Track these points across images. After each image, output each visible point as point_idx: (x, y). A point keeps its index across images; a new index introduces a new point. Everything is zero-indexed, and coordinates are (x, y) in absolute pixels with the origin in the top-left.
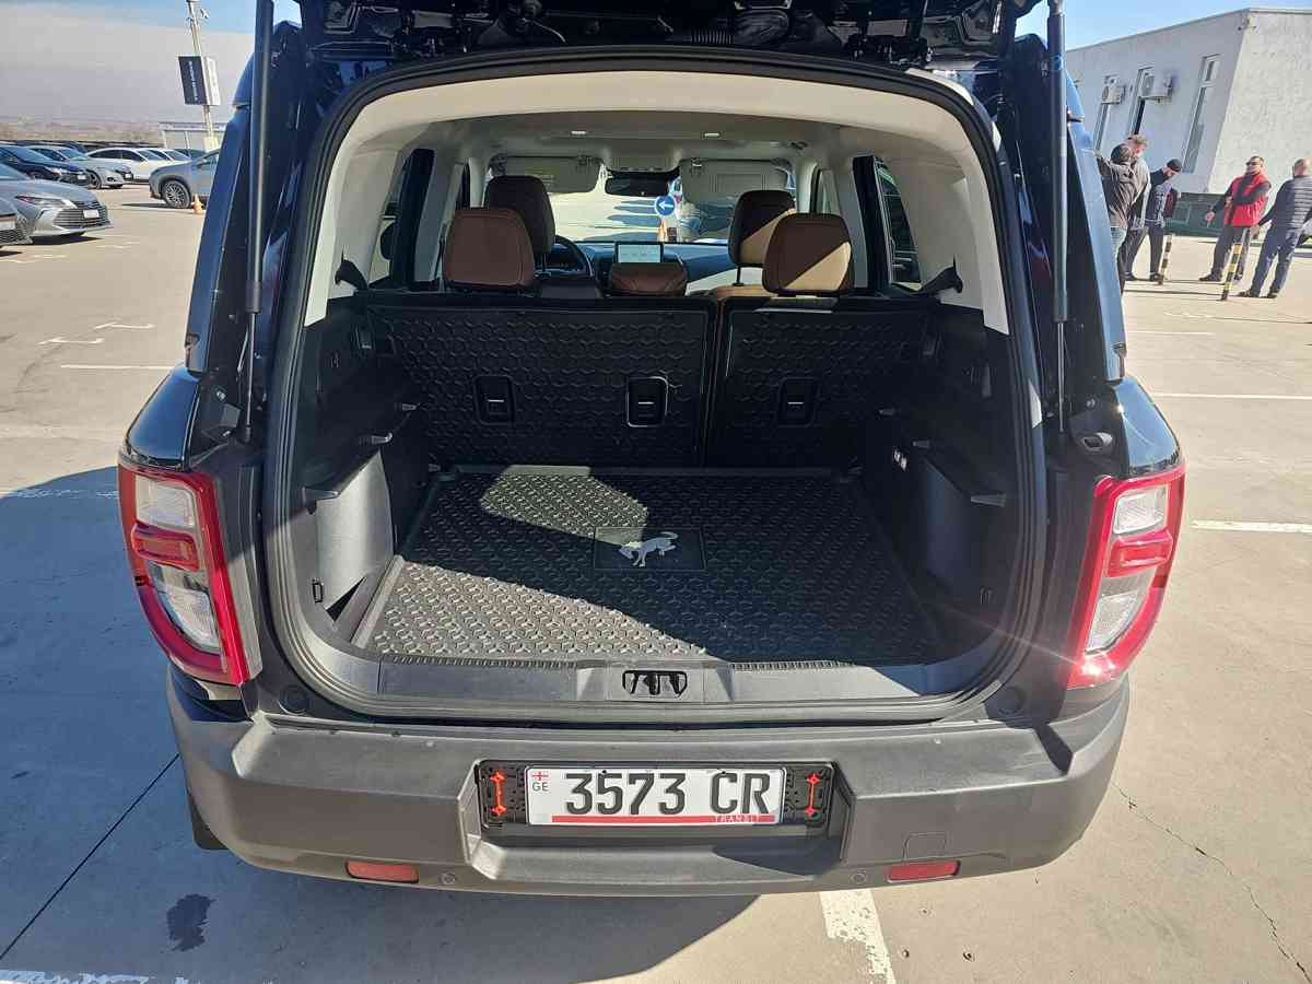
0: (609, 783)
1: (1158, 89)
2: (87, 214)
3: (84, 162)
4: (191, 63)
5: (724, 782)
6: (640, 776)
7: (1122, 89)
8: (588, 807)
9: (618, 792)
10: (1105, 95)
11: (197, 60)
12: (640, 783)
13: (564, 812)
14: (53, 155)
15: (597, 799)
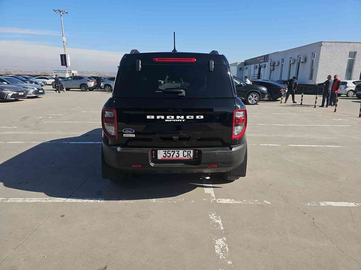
0: (169, 152)
1: (302, 60)
2: (40, 91)
3: (34, 79)
4: (63, 56)
5: (185, 152)
6: (173, 151)
7: (294, 60)
8: (166, 156)
9: (170, 154)
10: (290, 61)
11: (65, 55)
12: (173, 152)
13: (163, 157)
14: (26, 78)
15: (167, 155)
